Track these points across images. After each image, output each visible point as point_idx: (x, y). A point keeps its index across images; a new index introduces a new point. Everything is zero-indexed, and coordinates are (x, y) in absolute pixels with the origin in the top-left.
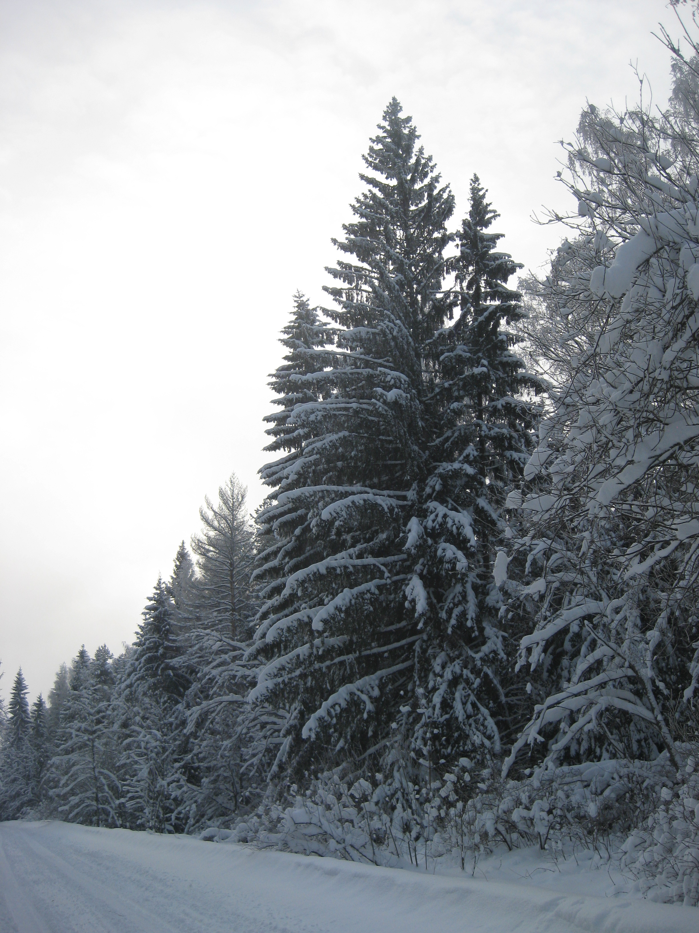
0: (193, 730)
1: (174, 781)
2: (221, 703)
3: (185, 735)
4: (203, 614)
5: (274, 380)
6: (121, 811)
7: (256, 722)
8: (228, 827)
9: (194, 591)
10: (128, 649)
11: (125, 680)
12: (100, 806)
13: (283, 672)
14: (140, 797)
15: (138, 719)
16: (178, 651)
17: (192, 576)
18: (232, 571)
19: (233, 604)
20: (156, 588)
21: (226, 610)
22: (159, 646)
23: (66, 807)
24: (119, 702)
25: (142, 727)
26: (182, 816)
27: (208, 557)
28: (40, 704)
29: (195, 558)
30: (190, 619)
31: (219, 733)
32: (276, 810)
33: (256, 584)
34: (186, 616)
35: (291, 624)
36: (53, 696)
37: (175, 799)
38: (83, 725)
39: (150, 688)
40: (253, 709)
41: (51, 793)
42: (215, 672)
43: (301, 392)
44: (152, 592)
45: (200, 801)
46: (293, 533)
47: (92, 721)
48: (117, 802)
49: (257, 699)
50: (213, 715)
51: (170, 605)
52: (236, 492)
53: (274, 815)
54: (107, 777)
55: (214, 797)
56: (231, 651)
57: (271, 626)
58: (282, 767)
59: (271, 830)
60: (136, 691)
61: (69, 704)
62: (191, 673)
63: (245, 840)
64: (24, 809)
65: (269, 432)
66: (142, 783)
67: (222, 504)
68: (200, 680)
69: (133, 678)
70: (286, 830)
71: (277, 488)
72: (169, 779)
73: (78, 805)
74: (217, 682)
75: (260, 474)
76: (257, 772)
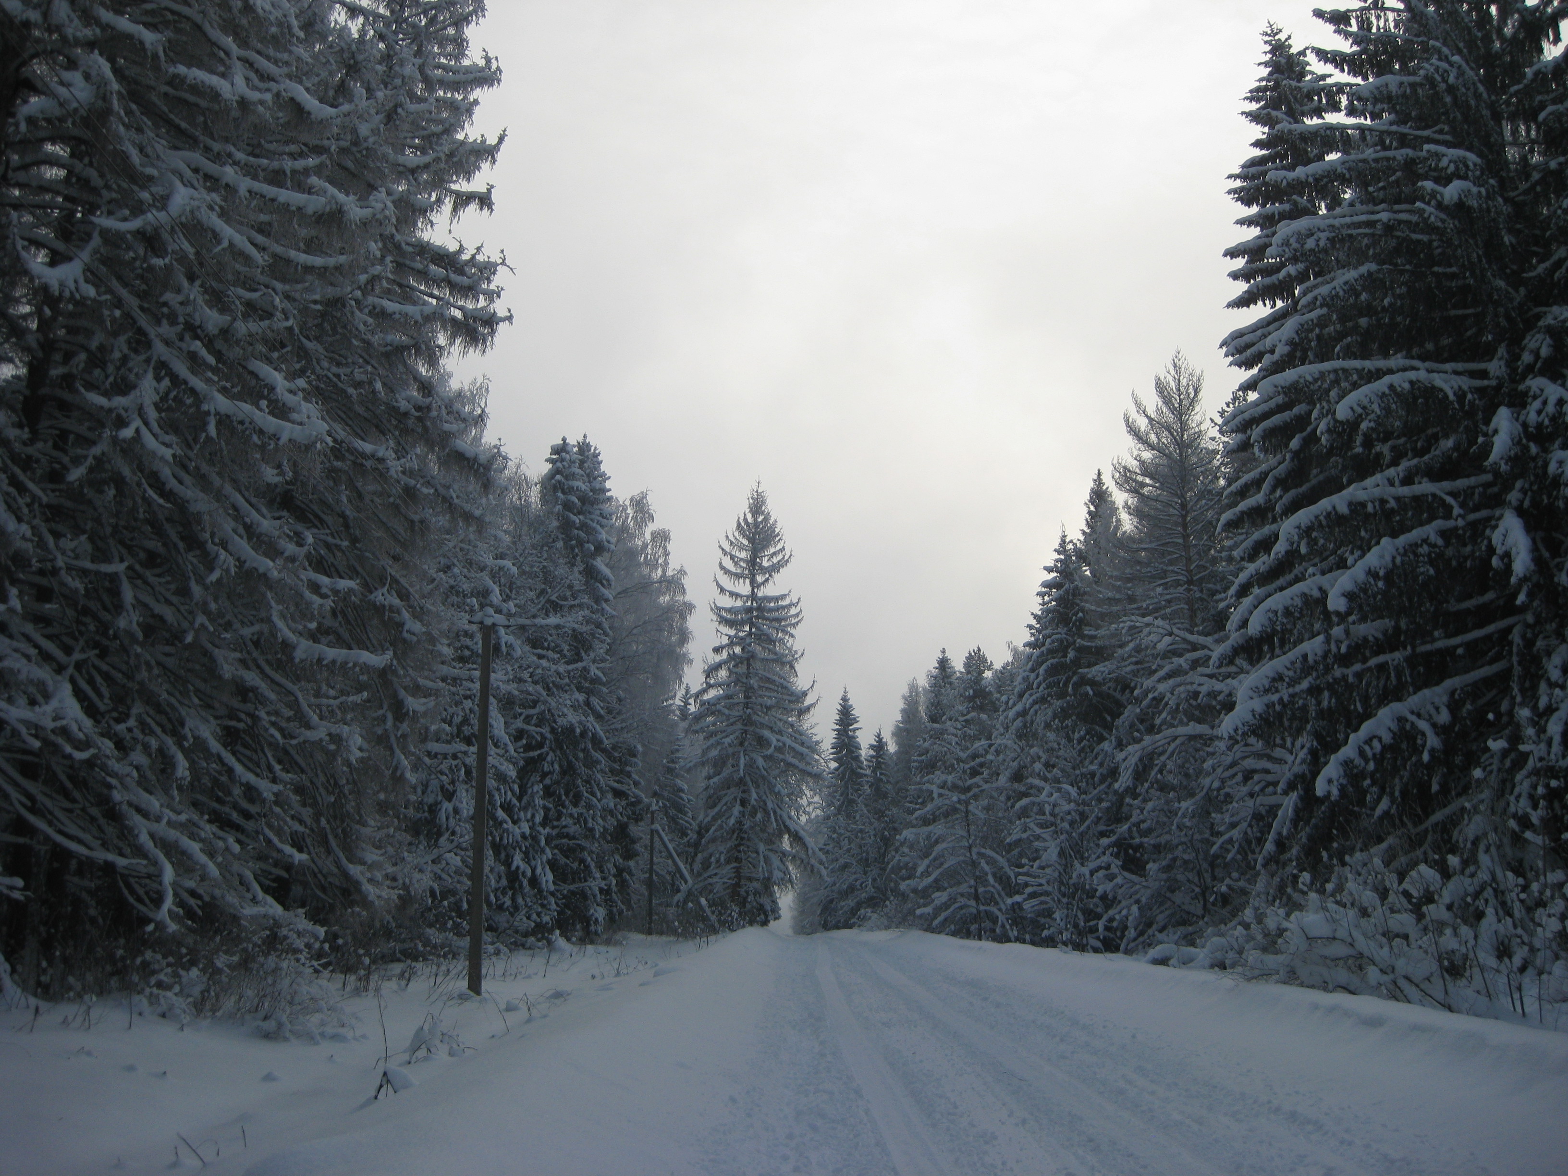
0: (1130, 783)
1: (1100, 868)
2: (1175, 738)
3: (1116, 792)
4: (1139, 591)
5: (1238, 183)
6: (1016, 915)
7: (1235, 769)
8: (1193, 944)
9: (1122, 553)
10: (1016, 653)
11: (1014, 705)
12: (982, 908)
13: (1279, 685)
14: (1047, 893)
15: (1038, 766)
16: (1100, 654)
17: (1117, 528)
18: (1184, 517)
19: (1189, 571)
20: (1059, 552)
21: (1177, 583)
22: (1067, 647)
23: (928, 910)
24: (1007, 740)
25: (1046, 780)
26: (1115, 924)
27: (1142, 495)
28: (879, 746)
29: (1120, 497)
30: (1117, 601)
31: (1173, 788)
32: (1274, 917)
33: (1227, 538)
34: (1110, 594)
35: (1289, 602)
36: (898, 733)
37: (1104, 897)
38: (950, 778)
39: (1055, 716)
40: (1230, 748)
41: (903, 886)
42: (1162, 687)
43: (1288, 201)
44: (1051, 558)
45: (1144, 900)
46: (1287, 446)
47: (964, 772)
48: (1009, 901)
49: (1236, 730)
50: (1163, 758)
51: (1083, 578)
52: (1184, 382)
53: (1271, 923)
54: (991, 862)
55: (1168, 894)
56: (1188, 651)
57: (1256, 607)
58: (1281, 845)
59: (1265, 950)
60: (1032, 723)
61: (926, 744)
62: (1123, 691)
63: (1223, 966)
64: (862, 911)
65: (1235, 276)
66: (1048, 871)
67: (1160, 404)
68: (1138, 701)
69: (1028, 700)
70: (1292, 949)
71: (1255, 370)
72: (1092, 865)
73: (946, 906)
74: (1167, 704)
75: (1225, 349)
76: (1238, 852)
